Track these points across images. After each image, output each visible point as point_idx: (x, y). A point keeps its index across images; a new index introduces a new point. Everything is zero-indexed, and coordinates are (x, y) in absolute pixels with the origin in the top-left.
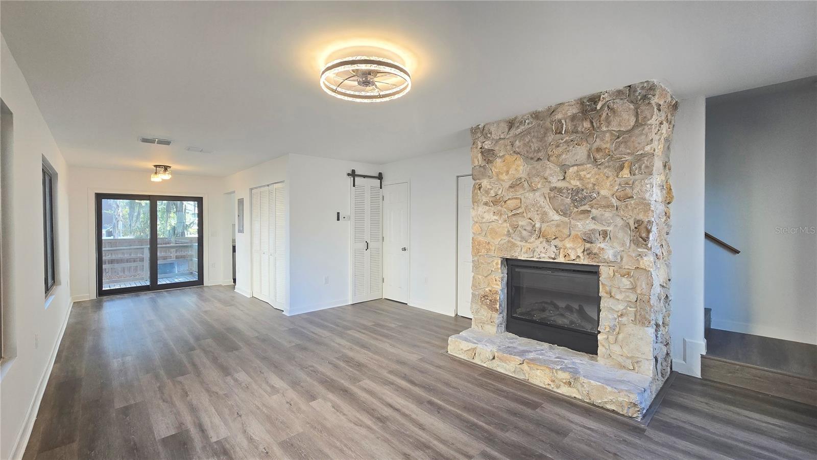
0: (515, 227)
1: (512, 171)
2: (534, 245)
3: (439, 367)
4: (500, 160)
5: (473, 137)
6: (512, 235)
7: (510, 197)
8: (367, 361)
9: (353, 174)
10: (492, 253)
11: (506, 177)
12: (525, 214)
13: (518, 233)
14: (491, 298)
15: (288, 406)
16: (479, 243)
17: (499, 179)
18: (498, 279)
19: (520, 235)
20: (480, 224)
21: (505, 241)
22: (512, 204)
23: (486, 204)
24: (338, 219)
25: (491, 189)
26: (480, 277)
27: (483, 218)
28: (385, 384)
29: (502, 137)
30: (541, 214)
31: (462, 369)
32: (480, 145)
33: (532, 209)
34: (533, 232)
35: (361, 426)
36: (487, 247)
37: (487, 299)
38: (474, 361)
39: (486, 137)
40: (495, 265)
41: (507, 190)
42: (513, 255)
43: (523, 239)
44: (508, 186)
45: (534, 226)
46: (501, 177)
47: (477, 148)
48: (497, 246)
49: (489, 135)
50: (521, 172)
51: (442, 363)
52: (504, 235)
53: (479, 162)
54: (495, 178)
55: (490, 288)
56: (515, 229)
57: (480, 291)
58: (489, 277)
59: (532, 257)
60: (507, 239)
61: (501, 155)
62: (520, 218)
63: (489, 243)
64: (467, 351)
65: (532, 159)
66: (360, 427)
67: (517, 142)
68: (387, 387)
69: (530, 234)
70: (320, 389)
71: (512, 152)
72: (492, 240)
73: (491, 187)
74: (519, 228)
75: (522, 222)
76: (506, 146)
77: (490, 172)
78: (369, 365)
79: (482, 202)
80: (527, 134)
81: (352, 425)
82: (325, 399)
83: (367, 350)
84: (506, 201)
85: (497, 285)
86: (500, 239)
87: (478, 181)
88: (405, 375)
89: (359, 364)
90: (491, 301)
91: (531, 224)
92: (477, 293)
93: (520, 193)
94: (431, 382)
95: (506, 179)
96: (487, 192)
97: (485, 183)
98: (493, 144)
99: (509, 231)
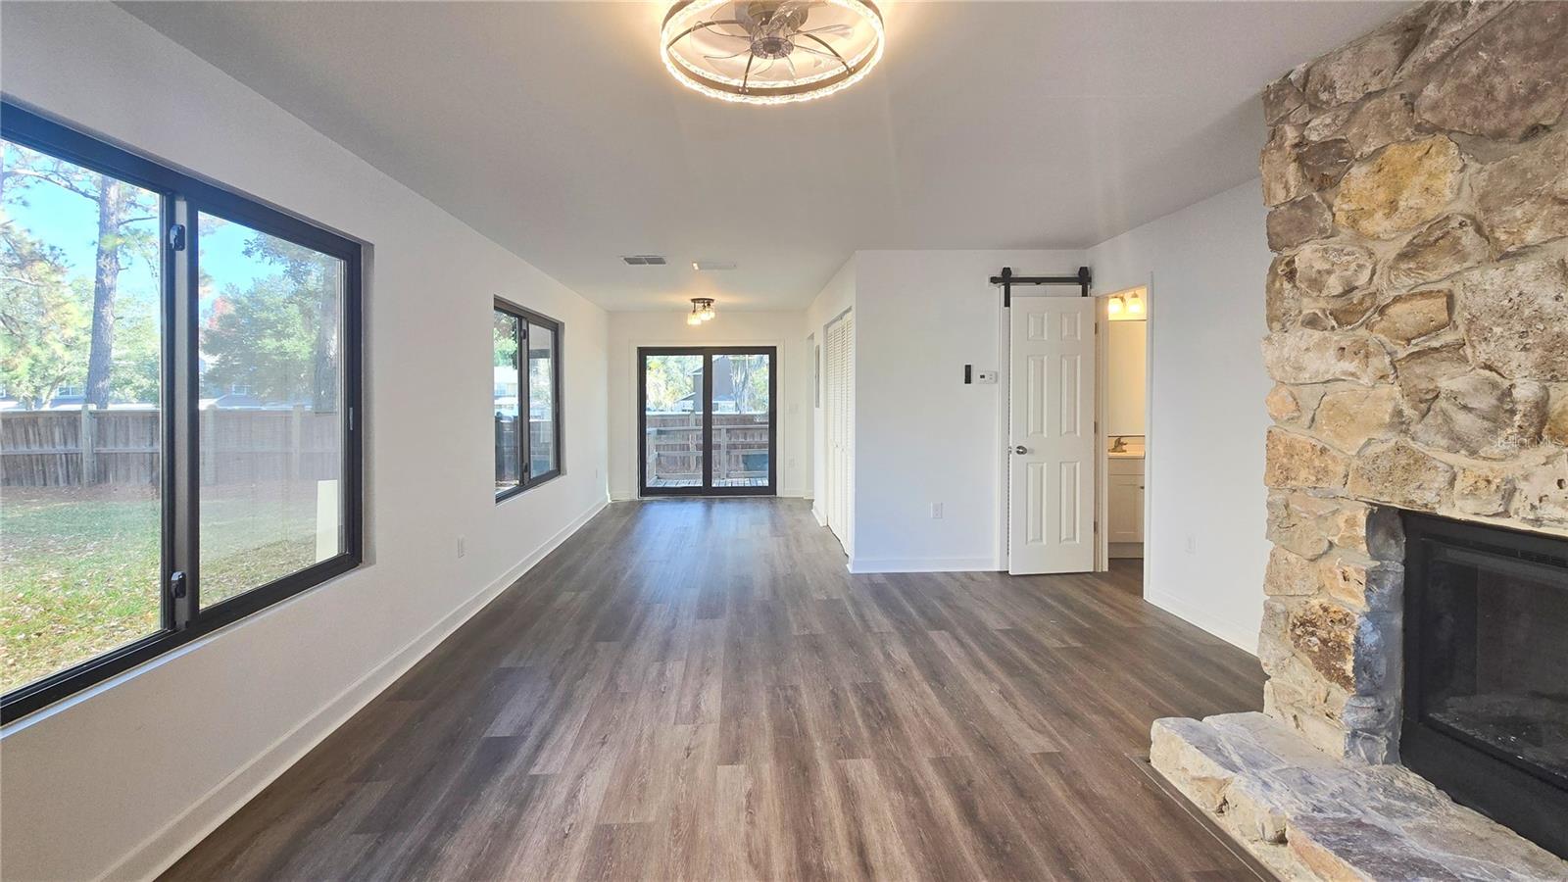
0: (1426, 401)
1: (1410, 199)
2: (1510, 469)
3: (1084, 797)
4: (1365, 169)
5: (1272, 116)
6: (1412, 429)
7: (1404, 292)
8: (910, 715)
9: (1006, 279)
10: (1335, 485)
11: (1387, 224)
12: (1468, 351)
13: (1440, 420)
14: (1326, 636)
15: (682, 754)
16: (1291, 451)
17: (1360, 237)
18: (1353, 575)
19: (1445, 429)
20: (1291, 388)
21: (1385, 447)
22: (1406, 315)
23: (1312, 322)
24: (968, 380)
25: (1329, 272)
26: (1292, 557)
27: (1299, 369)
28: (900, 787)
29: (1372, 89)
30: (1542, 345)
31: (1156, 833)
32: (1291, 134)
33: (1497, 330)
34: (1504, 417)
35: (756, 867)
36: (1317, 463)
37: (1313, 634)
38: (1220, 821)
39: (1316, 107)
40: (1342, 525)
41: (1391, 268)
42: (1413, 497)
43: (1458, 441)
44: (1392, 255)
45: (1508, 393)
46: (1367, 225)
47: (1280, 147)
48: (1356, 463)
49: (1324, 96)
50: (1448, 195)
51: (1101, 788)
52: (1380, 425)
53: (1288, 191)
54: (1346, 233)
55: (1325, 601)
56: (1423, 406)
57: (1294, 602)
58: (1322, 563)
59: (1506, 514)
60: (1393, 439)
61: (1368, 149)
62: (1445, 366)
63: (1323, 451)
64: (1199, 779)
65: (1499, 135)
66: (751, 869)
67: (1431, 91)
68: (896, 796)
69: (1486, 424)
70: (764, 744)
71: (1409, 131)
72: (1337, 443)
73: (1327, 266)
74: (1442, 403)
75: (1451, 380)
76: (1384, 115)
77: (1328, 215)
78: (906, 727)
79: (1300, 318)
80: (1477, 47)
81: (743, 855)
82: (753, 771)
83: (932, 688)
84: (1387, 306)
85: (1351, 593)
86: (1363, 441)
87: (1287, 252)
88: (970, 783)
89: (889, 715)
90: (1324, 642)
91: (1494, 386)
92: (1279, 607)
93: (1440, 271)
94: (1021, 832)
95: (1388, 233)
96: (1316, 283)
97: (1307, 256)
98: (1339, 122)
99: (1399, 413)
